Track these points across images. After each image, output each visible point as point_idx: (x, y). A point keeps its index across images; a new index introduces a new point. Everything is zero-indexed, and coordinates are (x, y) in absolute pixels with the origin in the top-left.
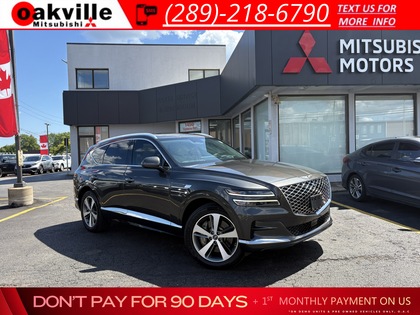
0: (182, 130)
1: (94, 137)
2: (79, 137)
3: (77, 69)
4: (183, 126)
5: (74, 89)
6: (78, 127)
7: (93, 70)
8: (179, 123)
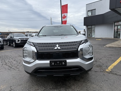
0: (115, 25)
1: (91, 28)
2: (88, 29)
3: (88, 11)
4: (116, 23)
5: (87, 16)
6: (88, 26)
7: (92, 10)
8: (115, 22)
